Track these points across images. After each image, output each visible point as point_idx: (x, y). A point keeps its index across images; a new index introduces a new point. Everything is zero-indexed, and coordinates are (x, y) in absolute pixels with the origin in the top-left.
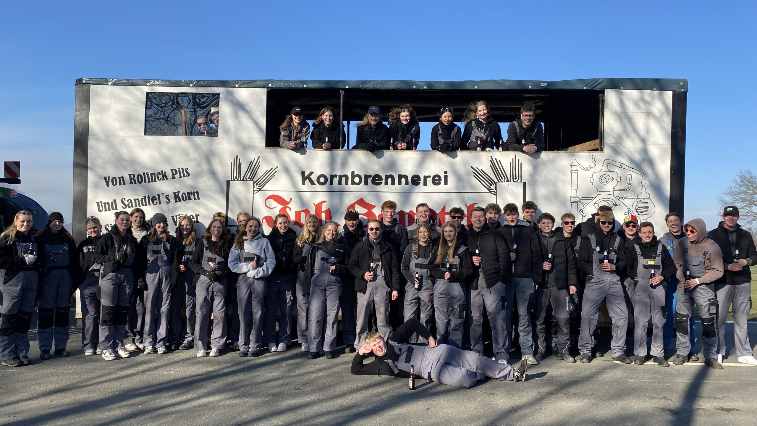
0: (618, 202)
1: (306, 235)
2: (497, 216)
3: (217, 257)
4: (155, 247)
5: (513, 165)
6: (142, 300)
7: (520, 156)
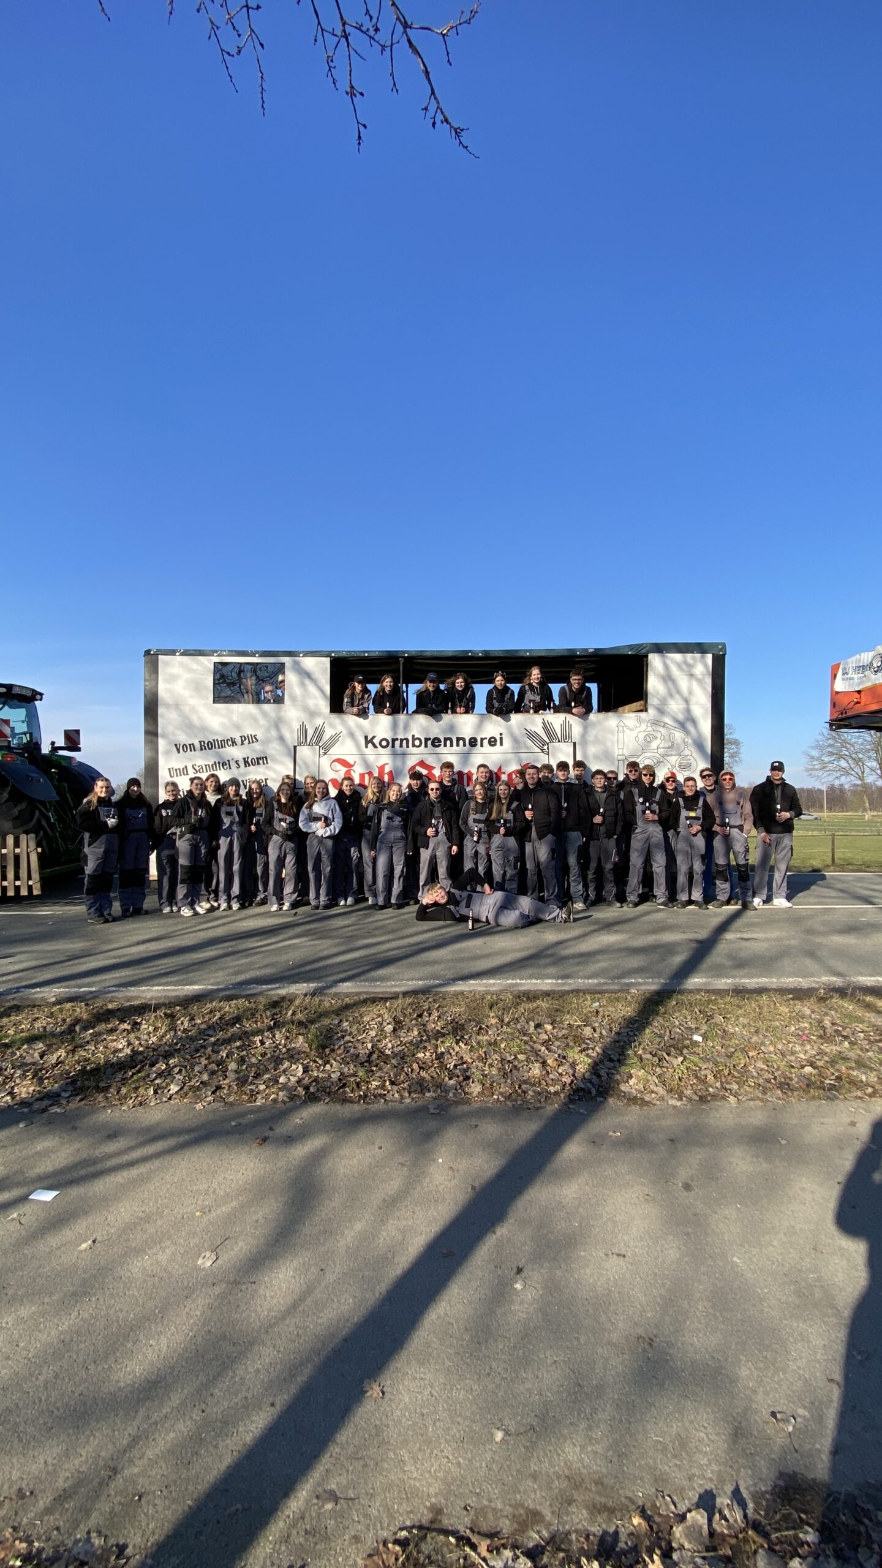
0: (662, 759)
1: (371, 796)
2: (550, 775)
3: (287, 817)
5: (563, 726)
6: (217, 862)
7: (569, 717)
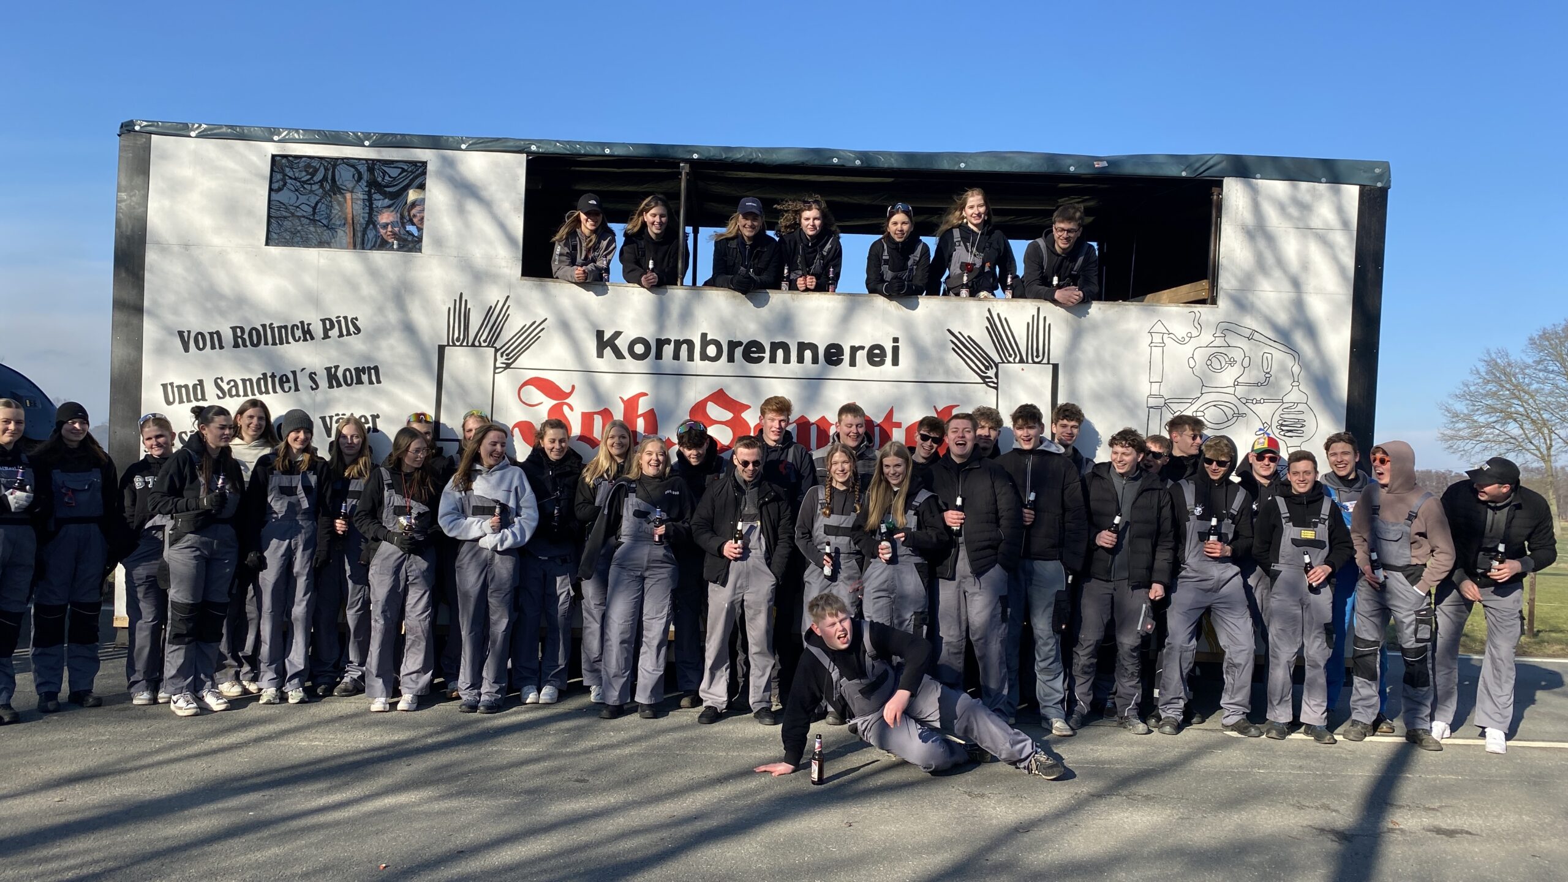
0: (1243, 409)
1: (604, 463)
3: (413, 503)
4: (285, 481)
5: (1032, 329)
6: (258, 593)
